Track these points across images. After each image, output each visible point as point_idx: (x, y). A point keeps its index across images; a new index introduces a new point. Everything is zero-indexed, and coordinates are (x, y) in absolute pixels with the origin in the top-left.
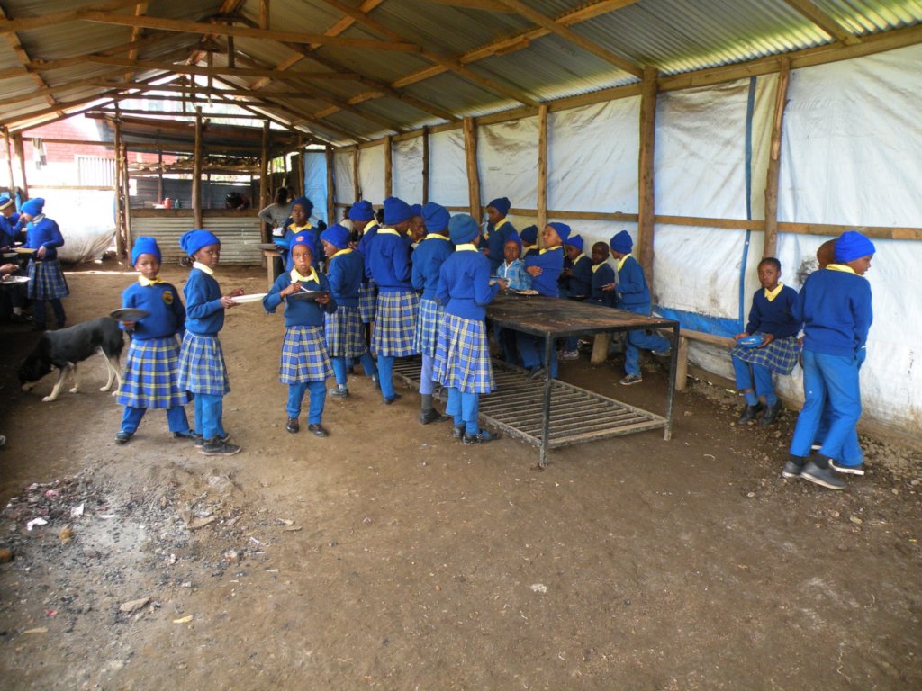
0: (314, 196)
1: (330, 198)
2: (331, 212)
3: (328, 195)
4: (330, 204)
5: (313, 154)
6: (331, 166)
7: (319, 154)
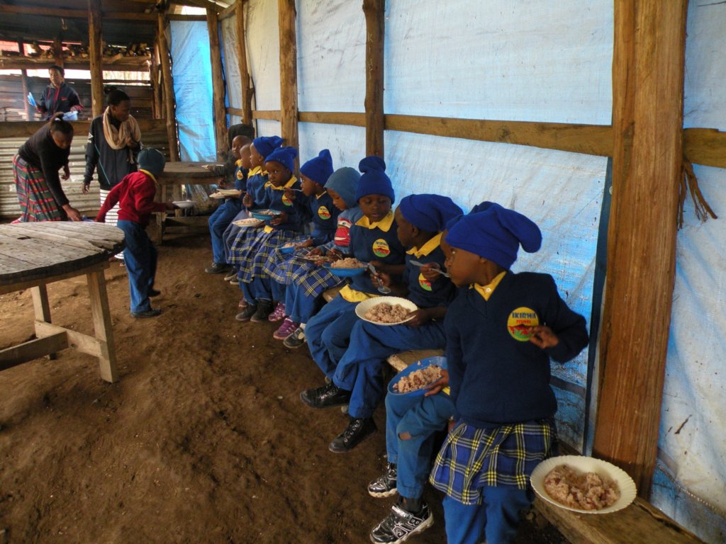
0: (190, 96)
1: (217, 99)
2: (219, 122)
3: (214, 94)
4: (218, 108)
5: (186, 23)
6: (217, 43)
7: (197, 23)
